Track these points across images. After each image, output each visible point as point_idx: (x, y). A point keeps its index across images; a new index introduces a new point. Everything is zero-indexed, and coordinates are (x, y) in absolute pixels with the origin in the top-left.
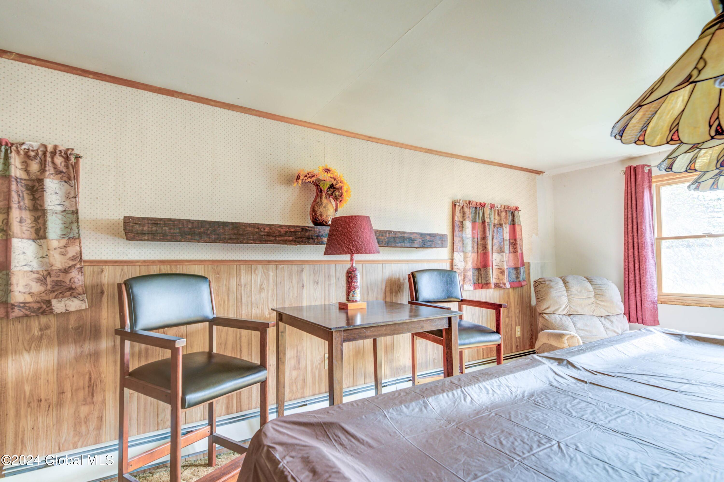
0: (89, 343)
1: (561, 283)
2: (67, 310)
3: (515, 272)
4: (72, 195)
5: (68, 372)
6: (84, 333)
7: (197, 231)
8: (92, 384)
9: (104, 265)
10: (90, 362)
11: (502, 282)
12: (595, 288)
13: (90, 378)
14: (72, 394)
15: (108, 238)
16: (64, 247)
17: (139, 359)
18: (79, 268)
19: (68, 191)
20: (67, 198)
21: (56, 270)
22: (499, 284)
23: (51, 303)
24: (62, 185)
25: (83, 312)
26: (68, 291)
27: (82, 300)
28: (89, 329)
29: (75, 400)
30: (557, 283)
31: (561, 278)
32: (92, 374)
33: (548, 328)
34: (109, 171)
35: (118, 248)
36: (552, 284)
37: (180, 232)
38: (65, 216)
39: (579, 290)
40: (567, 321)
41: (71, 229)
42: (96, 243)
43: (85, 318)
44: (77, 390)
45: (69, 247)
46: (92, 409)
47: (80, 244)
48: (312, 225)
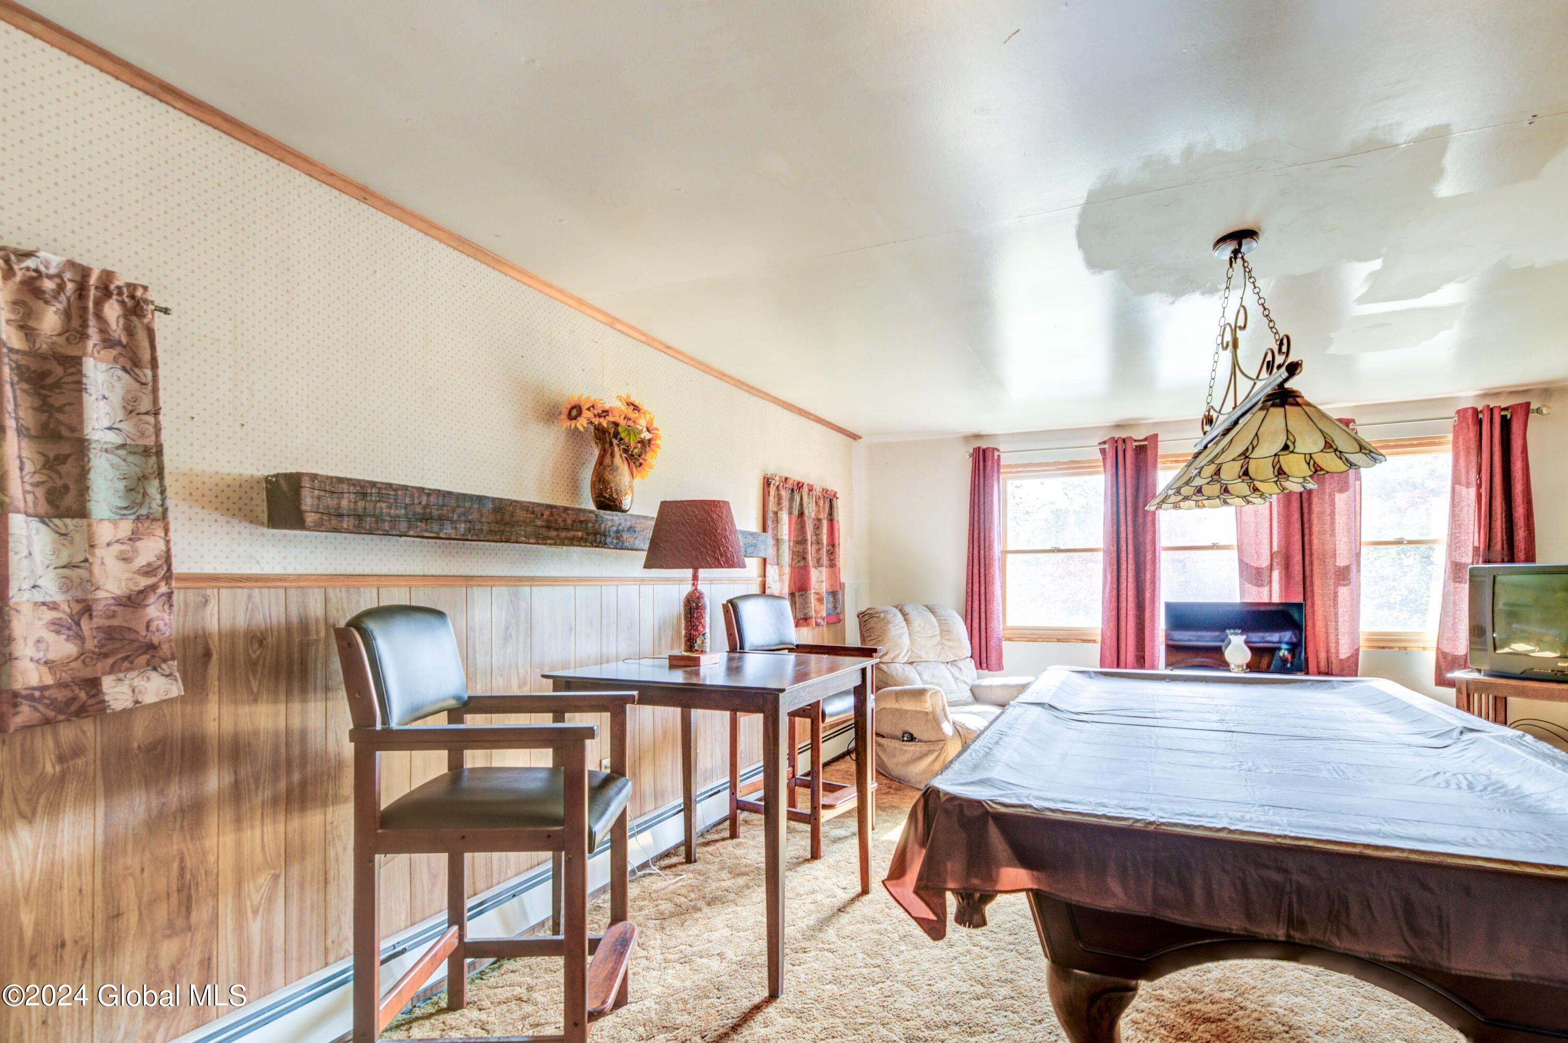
0: (180, 782)
1: (900, 616)
2: (137, 702)
3: (831, 599)
4: (146, 404)
5: (129, 862)
6: (167, 757)
7: (435, 513)
8: (188, 883)
9: (210, 587)
10: (182, 827)
11: (821, 616)
12: (939, 621)
13: (182, 869)
14: (140, 915)
15: (216, 521)
16: (130, 539)
17: (286, 809)
18: (163, 595)
19: (133, 394)
20: (131, 412)
21: (106, 598)
22: (818, 619)
23: (101, 685)
24: (115, 378)
25: (164, 706)
26: (145, 653)
27: (167, 676)
28: (179, 748)
29: (149, 929)
30: (895, 615)
31: (896, 607)
32: (187, 858)
33: (887, 685)
34: (218, 352)
35: (239, 545)
36: (889, 616)
37: (406, 515)
38: (124, 460)
39: (922, 625)
40: (911, 672)
41: (145, 494)
42: (190, 532)
43: (168, 718)
44: (152, 902)
45: (140, 539)
46: (188, 944)
47: (166, 534)
48: (591, 506)
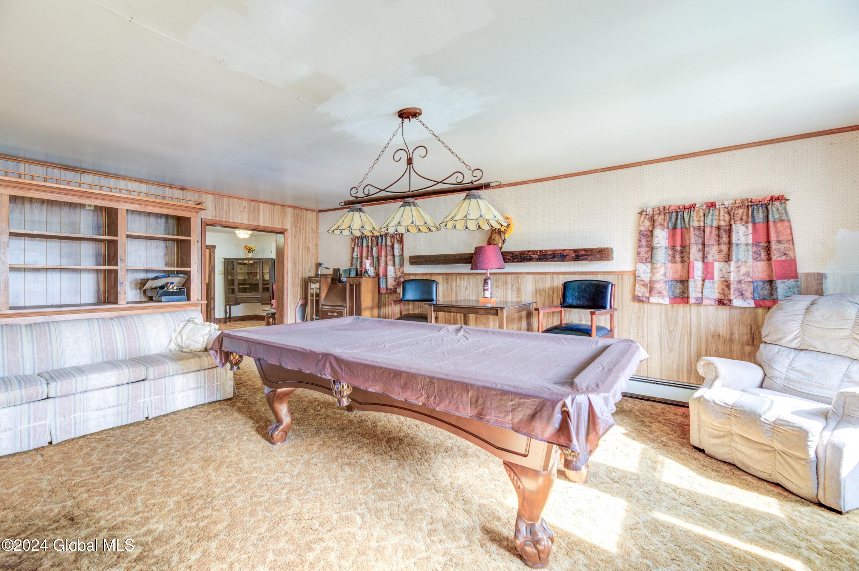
3: (766, 286)
11: (726, 298)
15: (409, 265)
16: (400, 268)
18: (403, 276)
19: (400, 247)
20: (400, 250)
21: (398, 276)
22: (723, 301)
23: (396, 288)
38: (399, 257)
39: (827, 316)
41: (401, 262)
42: (407, 267)
47: (403, 267)
